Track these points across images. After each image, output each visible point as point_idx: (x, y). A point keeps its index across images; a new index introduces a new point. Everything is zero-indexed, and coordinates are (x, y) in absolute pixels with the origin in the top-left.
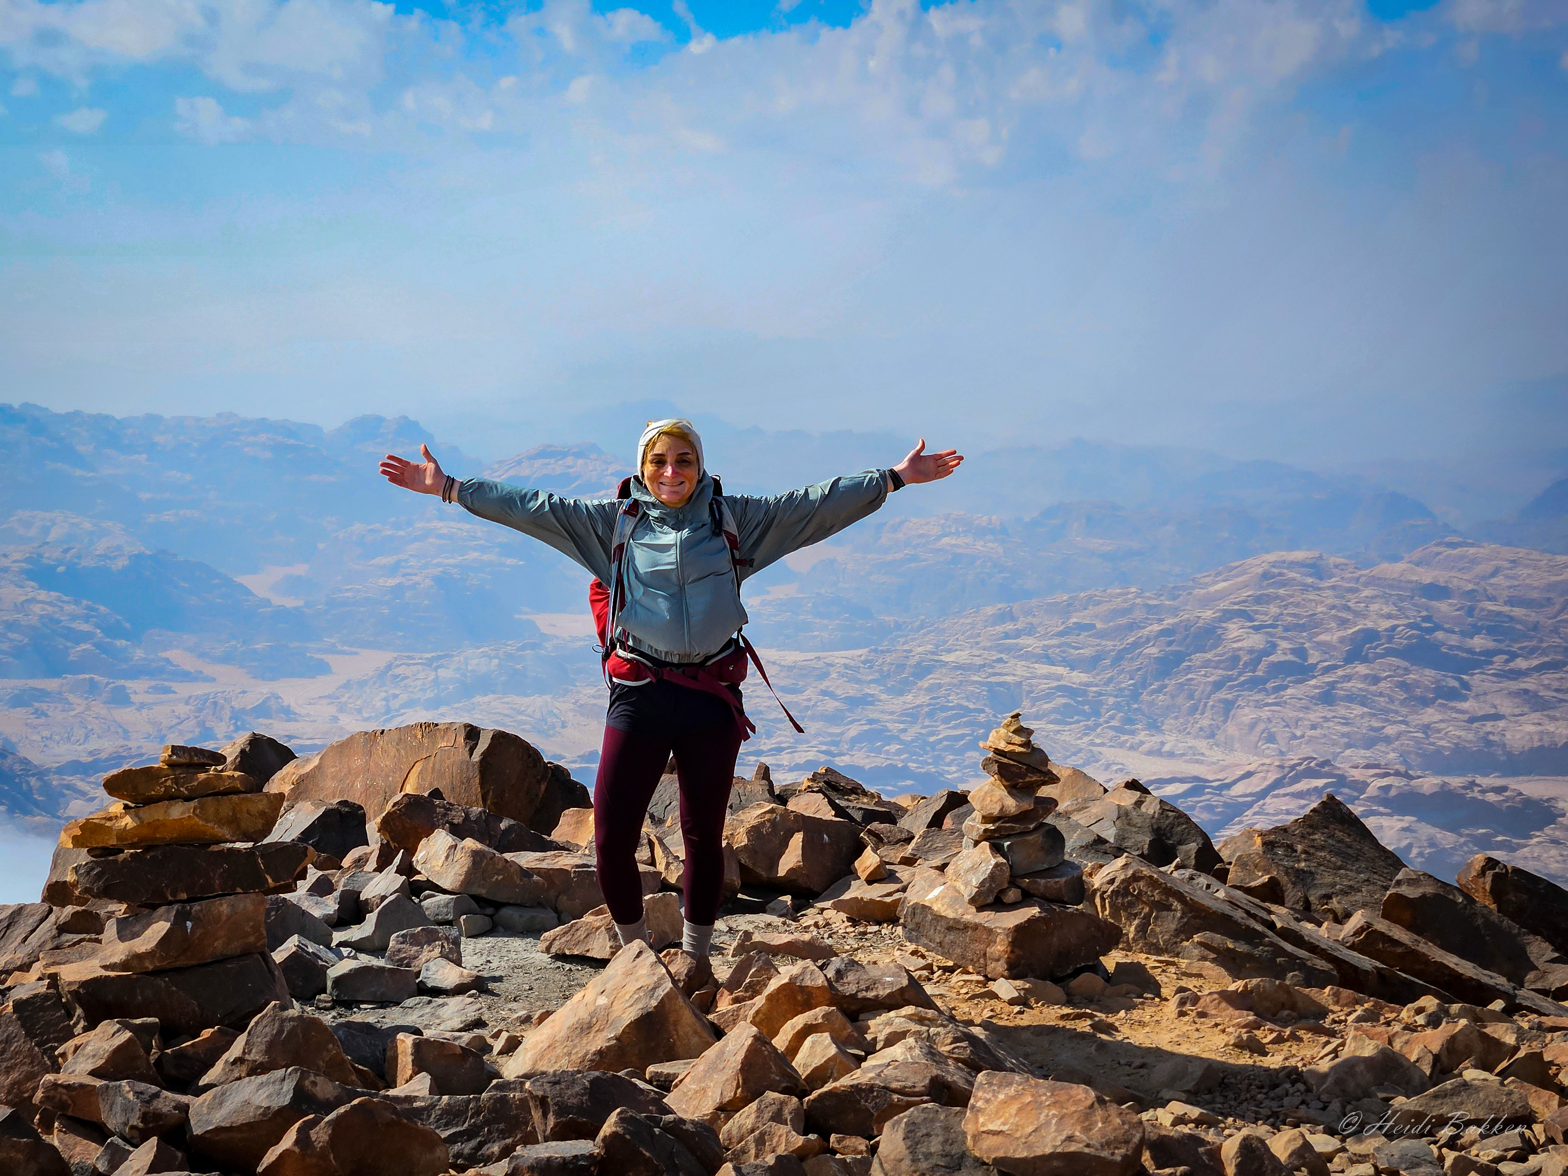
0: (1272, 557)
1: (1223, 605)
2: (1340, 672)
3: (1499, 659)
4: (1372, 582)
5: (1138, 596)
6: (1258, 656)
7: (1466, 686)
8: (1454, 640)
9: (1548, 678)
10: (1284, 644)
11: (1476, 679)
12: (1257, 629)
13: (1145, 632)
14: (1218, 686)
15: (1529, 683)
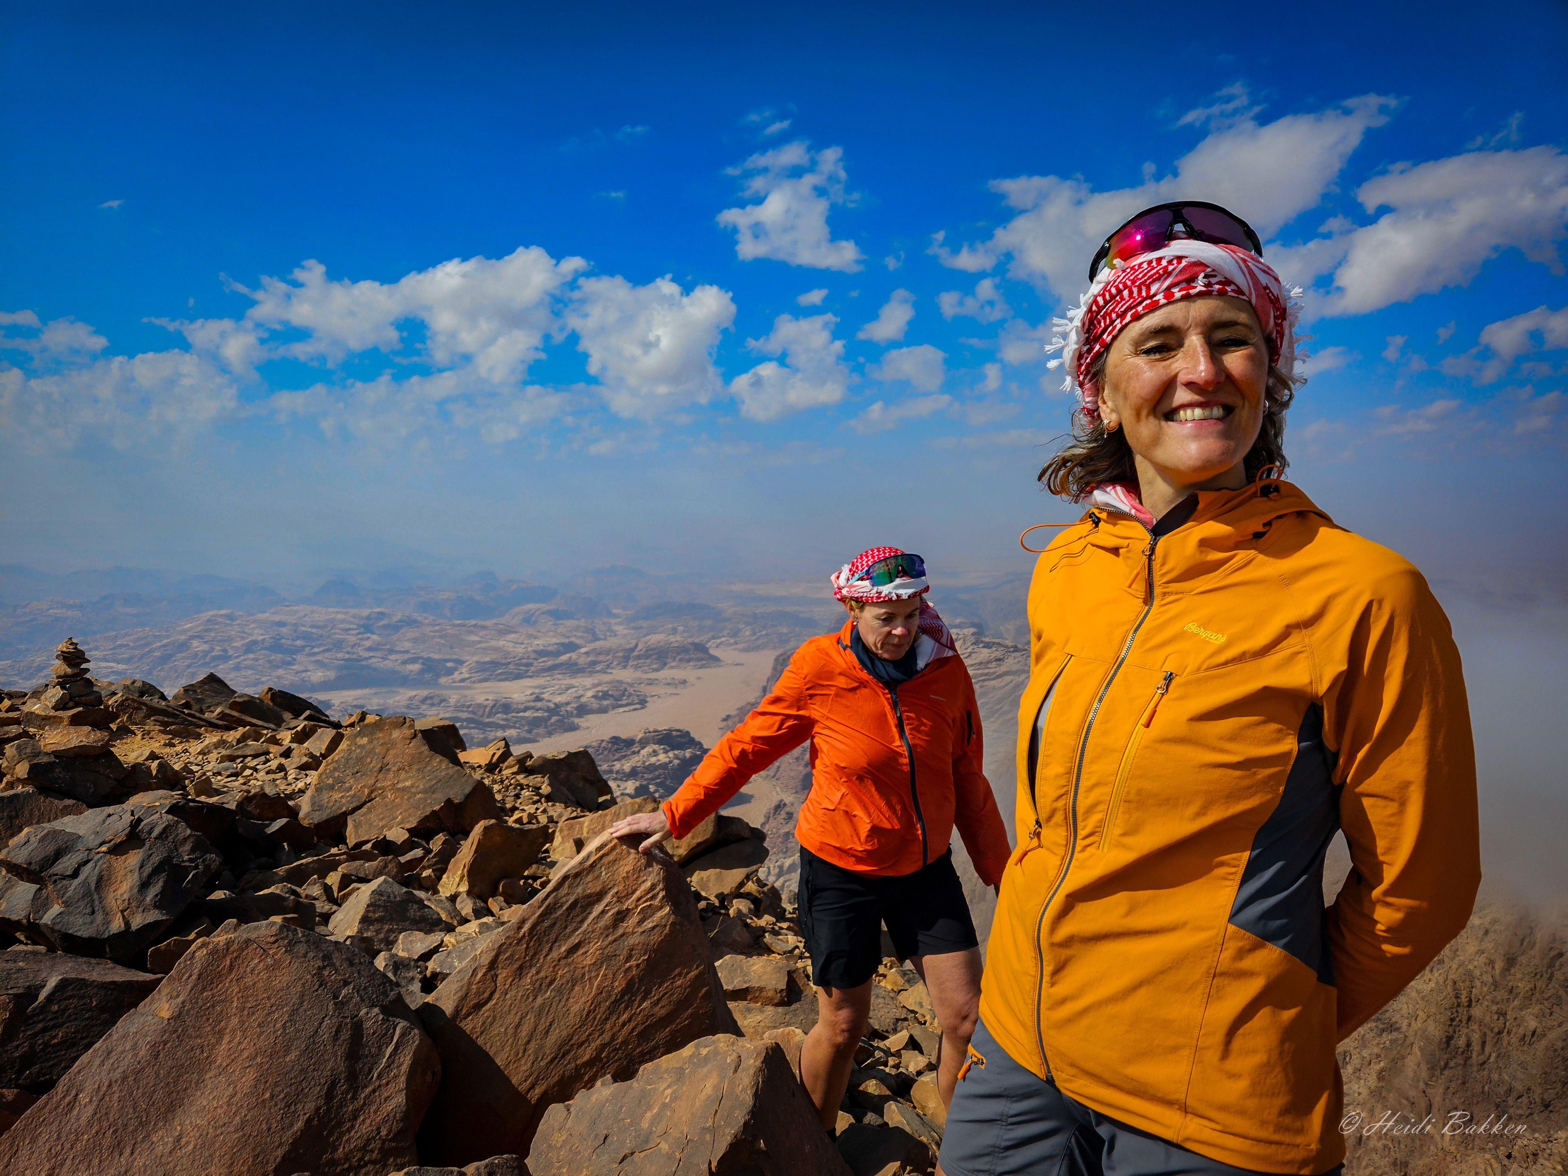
0: (211, 613)
1: (190, 634)
2: (242, 658)
3: (307, 649)
4: (255, 621)
5: (150, 631)
6: (206, 653)
7: (295, 660)
8: (289, 642)
9: (326, 655)
10: (218, 648)
11: (299, 657)
12: (206, 642)
13: (154, 646)
14: (189, 666)
15: (319, 657)
